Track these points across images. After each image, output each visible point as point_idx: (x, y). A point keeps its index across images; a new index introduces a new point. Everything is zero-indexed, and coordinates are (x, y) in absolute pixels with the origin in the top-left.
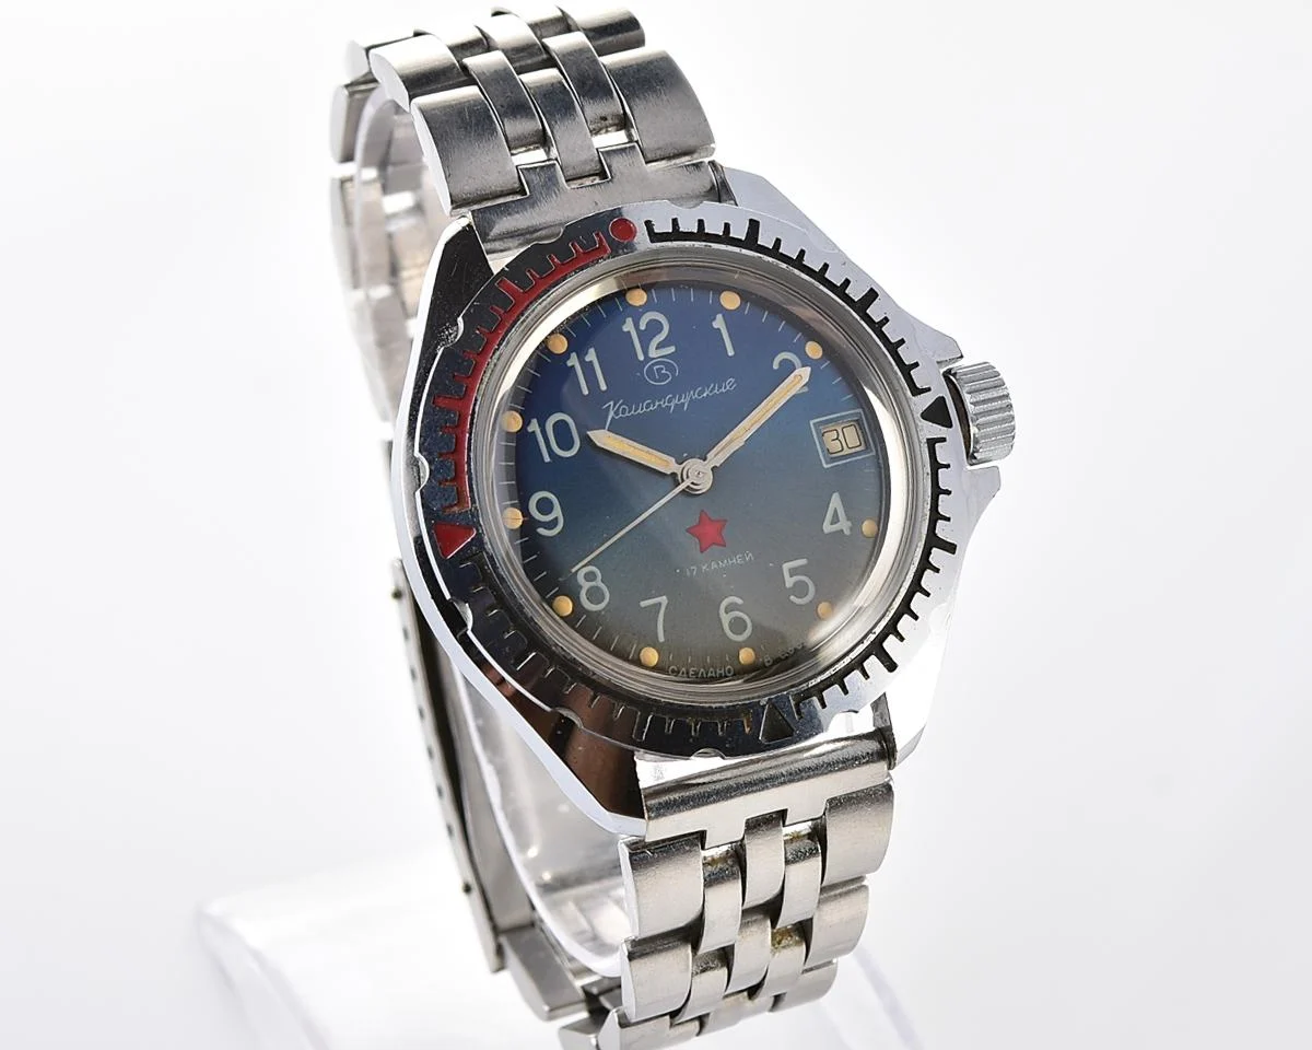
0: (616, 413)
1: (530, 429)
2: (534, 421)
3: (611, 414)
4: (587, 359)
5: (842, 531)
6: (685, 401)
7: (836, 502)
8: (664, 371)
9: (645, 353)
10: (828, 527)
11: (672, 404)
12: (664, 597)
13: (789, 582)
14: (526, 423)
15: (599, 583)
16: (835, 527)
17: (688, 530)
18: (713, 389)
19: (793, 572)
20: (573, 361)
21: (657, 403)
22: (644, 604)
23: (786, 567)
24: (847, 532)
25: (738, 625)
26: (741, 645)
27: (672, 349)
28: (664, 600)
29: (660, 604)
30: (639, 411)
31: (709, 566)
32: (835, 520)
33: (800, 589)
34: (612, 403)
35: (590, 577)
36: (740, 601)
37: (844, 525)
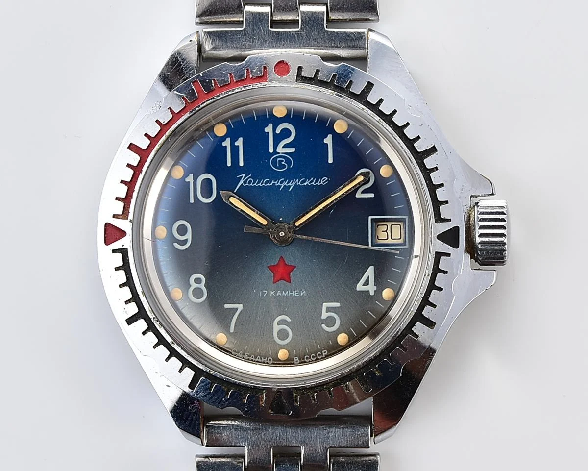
0: (245, 182)
1: (187, 180)
2: (191, 175)
3: (241, 182)
4: (236, 144)
5: (369, 291)
6: (292, 185)
7: (370, 272)
8: (283, 163)
9: (275, 147)
10: (360, 287)
11: (283, 185)
12: (242, 305)
13: (325, 315)
14: (186, 175)
15: (202, 286)
16: (366, 288)
17: (268, 267)
18: (312, 181)
19: (329, 310)
20: (227, 143)
21: (273, 182)
22: (227, 306)
23: (325, 305)
24: (372, 293)
25: (283, 335)
26: (282, 347)
27: (293, 150)
28: (240, 307)
29: (237, 309)
30: (260, 184)
31: (276, 293)
32: (367, 283)
33: (330, 322)
34: (244, 175)
35: (198, 281)
36: (289, 320)
37: (371, 288)
